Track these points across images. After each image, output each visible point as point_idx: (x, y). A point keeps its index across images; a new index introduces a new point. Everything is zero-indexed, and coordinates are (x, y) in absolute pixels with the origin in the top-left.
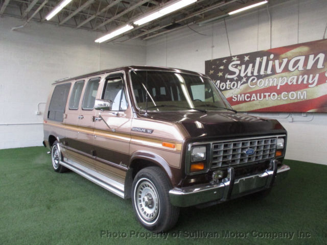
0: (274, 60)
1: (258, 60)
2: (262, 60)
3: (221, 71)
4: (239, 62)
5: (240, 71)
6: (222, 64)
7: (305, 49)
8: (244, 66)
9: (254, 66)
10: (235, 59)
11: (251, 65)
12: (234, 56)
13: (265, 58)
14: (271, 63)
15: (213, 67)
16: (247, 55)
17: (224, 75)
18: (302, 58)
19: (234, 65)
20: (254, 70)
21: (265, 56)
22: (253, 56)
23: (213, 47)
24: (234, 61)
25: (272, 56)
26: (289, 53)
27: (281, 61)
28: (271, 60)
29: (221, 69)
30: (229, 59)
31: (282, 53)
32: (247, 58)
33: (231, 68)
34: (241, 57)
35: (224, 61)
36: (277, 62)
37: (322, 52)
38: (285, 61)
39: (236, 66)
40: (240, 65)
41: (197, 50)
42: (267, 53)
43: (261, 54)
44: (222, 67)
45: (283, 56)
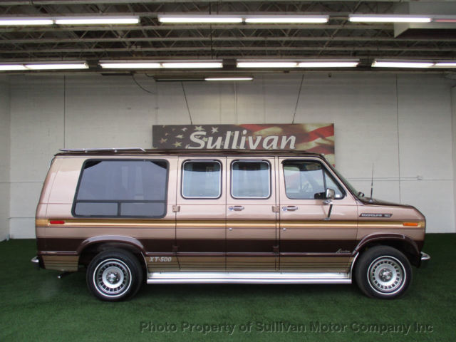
0: (247, 136)
1: (229, 134)
2: (234, 134)
3: (179, 140)
4: (204, 133)
5: (206, 143)
6: (181, 133)
7: (279, 130)
8: (211, 139)
9: (224, 140)
10: (200, 128)
11: (220, 139)
12: (198, 126)
13: (237, 133)
14: (244, 139)
15: (166, 134)
16: (215, 126)
17: (184, 145)
18: (276, 138)
19: (198, 135)
20: (224, 143)
21: (237, 130)
22: (223, 130)
23: (157, 108)
24: (197, 131)
25: (245, 132)
26: (263, 131)
27: (254, 138)
28: (244, 135)
29: (179, 138)
30: (191, 128)
31: (257, 130)
32: (214, 130)
33: (192, 138)
34: (207, 128)
35: (184, 130)
36: (250, 139)
37: (294, 135)
38: (259, 139)
39: (201, 137)
40: (207, 136)
41: (130, 109)
42: (240, 128)
43: (232, 128)
44: (180, 136)
45: (257, 133)
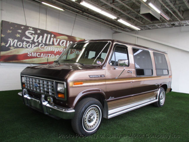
1: (45, 35)
3: (19, 33)
4: (33, 32)
5: (34, 38)
6: (21, 29)
7: (66, 38)
8: (36, 36)
9: (43, 38)
11: (41, 37)
12: (31, 27)
13: (49, 36)
14: (52, 39)
15: (11, 28)
16: (39, 29)
17: (21, 37)
18: (65, 41)
19: (30, 33)
20: (43, 40)
21: (49, 34)
22: (43, 32)
24: (30, 30)
25: (53, 36)
26: (61, 37)
27: (57, 40)
29: (19, 32)
30: (27, 28)
32: (39, 32)
33: (27, 33)
34: (35, 29)
35: (22, 27)
36: (55, 39)
37: (72, 41)
38: (59, 40)
39: (32, 34)
40: (35, 34)
42: (51, 33)
43: (48, 32)
44: (20, 31)
45: (58, 37)
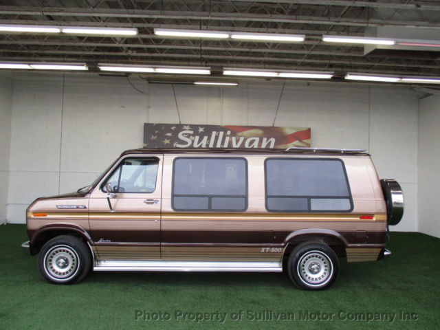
0: (231, 136)
1: (214, 134)
2: (219, 134)
3: (168, 138)
4: (192, 132)
5: (193, 141)
6: (171, 131)
7: (260, 132)
8: (197, 138)
9: (209, 139)
10: (187, 128)
11: (206, 138)
12: (186, 125)
13: (222, 133)
14: (227, 139)
15: (156, 132)
16: (202, 126)
17: (172, 143)
18: (257, 139)
19: (186, 134)
20: (209, 143)
21: (222, 131)
22: (209, 129)
23: (149, 107)
24: (185, 130)
25: (229, 133)
26: (246, 133)
27: (237, 138)
28: (228, 136)
29: (168, 136)
30: (180, 127)
31: (239, 132)
32: (201, 130)
33: (180, 136)
34: (194, 128)
35: (173, 128)
36: (234, 139)
37: (274, 137)
38: (242, 139)
39: (189, 136)
40: (194, 135)
41: (123, 107)
42: (225, 129)
43: (218, 128)
44: (169, 134)
45: (240, 134)
